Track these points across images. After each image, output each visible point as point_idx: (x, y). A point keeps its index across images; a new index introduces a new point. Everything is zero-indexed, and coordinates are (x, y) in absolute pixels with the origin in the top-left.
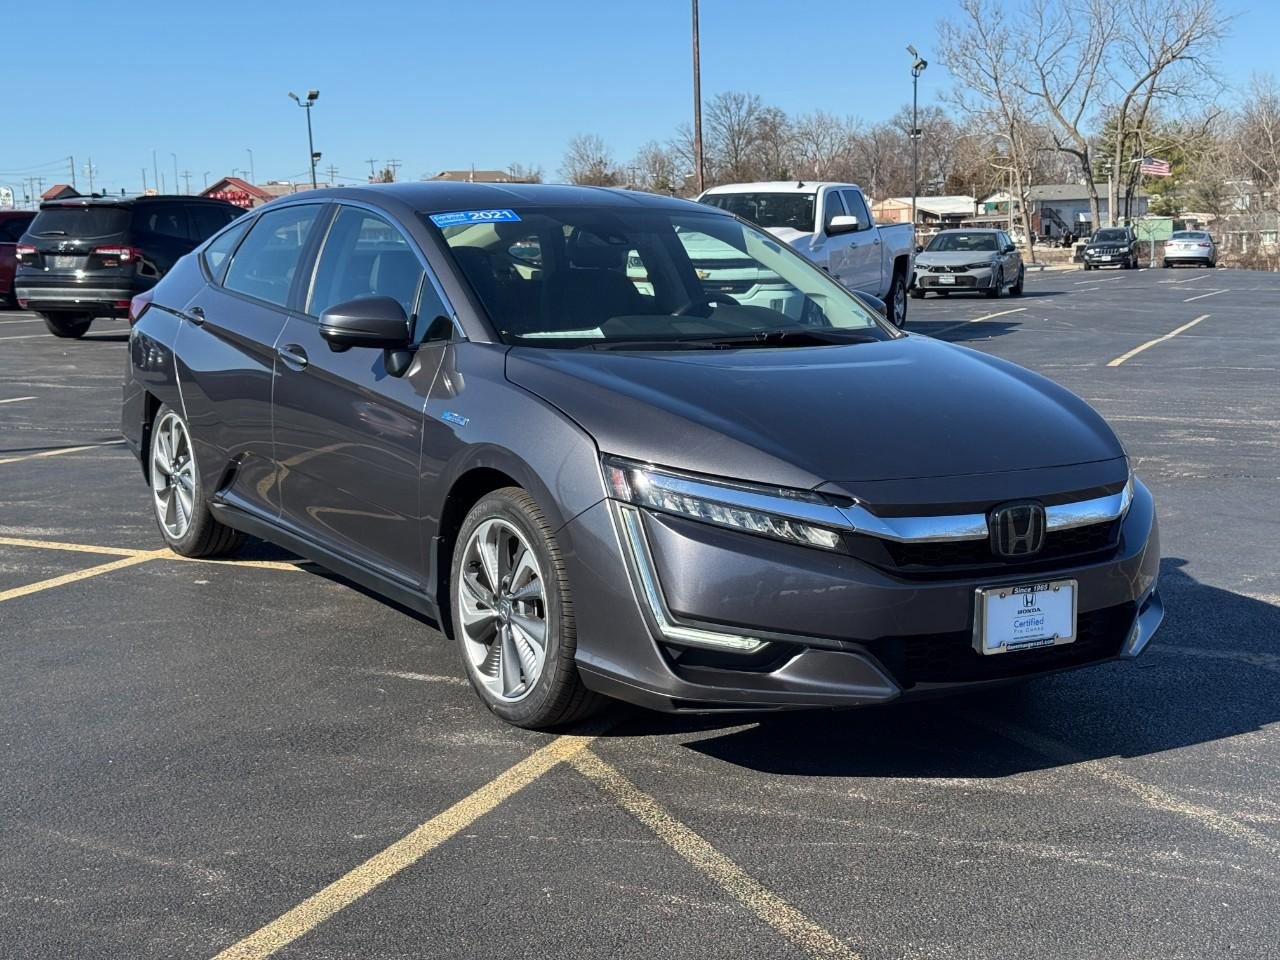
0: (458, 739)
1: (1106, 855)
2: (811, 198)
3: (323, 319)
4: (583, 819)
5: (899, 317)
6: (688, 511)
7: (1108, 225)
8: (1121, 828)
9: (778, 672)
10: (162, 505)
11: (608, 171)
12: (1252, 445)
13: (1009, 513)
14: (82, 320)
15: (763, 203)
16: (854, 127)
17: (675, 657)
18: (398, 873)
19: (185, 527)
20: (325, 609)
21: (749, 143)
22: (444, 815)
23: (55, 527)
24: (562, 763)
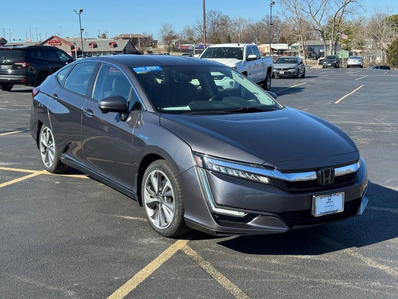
0: (145, 241)
1: (356, 284)
2: (242, 49)
3: (100, 103)
4: (188, 271)
5: (268, 86)
6: (221, 171)
7: (329, 54)
8: (360, 274)
9: (250, 222)
10: (43, 156)
11: (174, 35)
12: (383, 132)
13: (323, 171)
14: (10, 85)
15: (227, 50)
16: (251, 21)
17: (217, 218)
18: (131, 292)
19: (51, 164)
20: (98, 193)
21: (218, 26)
22: (143, 270)
23: (9, 162)
24: (180, 250)
